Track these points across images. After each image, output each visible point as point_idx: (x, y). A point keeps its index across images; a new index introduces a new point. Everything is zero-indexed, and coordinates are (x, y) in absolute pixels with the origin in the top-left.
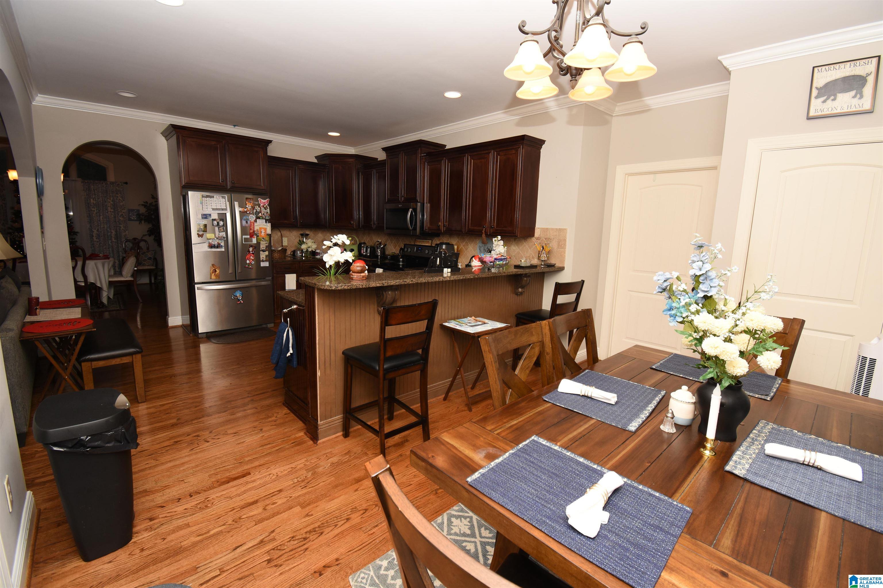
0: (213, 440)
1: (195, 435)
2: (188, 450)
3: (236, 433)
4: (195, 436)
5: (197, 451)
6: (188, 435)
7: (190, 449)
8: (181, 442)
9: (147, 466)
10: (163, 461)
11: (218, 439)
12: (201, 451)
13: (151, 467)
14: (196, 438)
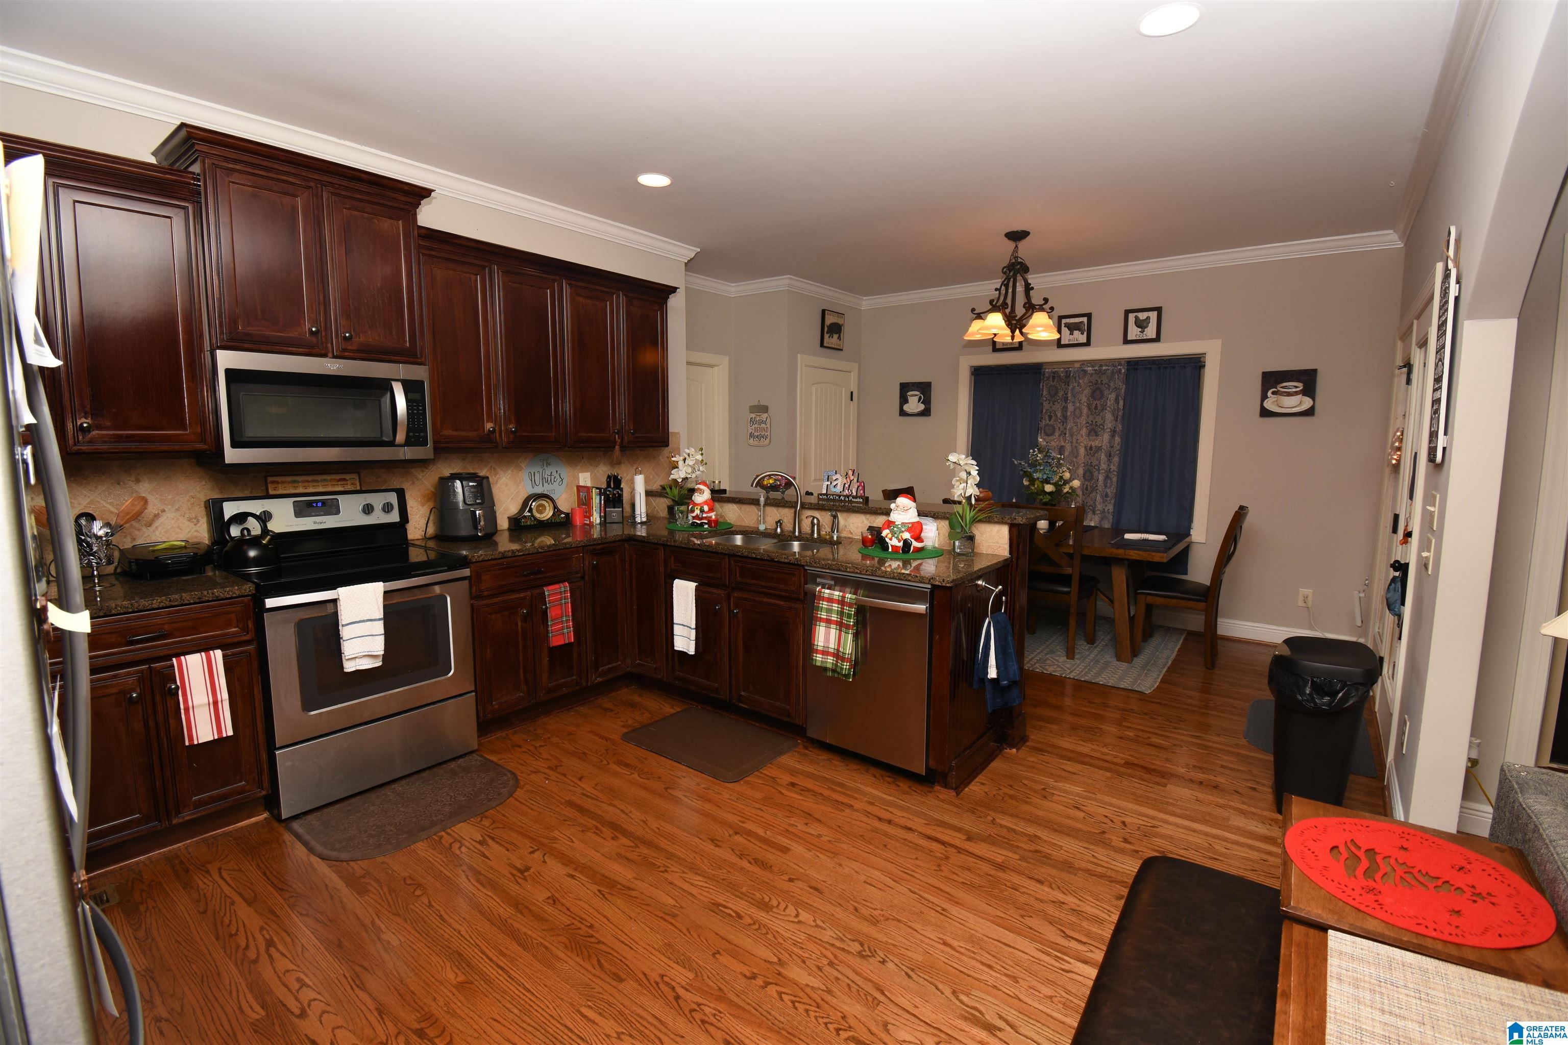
0: (1114, 820)
1: (1128, 846)
2: (1158, 830)
3: (1077, 808)
4: (1130, 843)
5: (1149, 820)
6: (1137, 852)
7: (1155, 829)
8: (1157, 848)
9: (1229, 845)
10: (1204, 837)
11: (1106, 817)
12: (1143, 816)
13: (1224, 841)
14: (1130, 839)
